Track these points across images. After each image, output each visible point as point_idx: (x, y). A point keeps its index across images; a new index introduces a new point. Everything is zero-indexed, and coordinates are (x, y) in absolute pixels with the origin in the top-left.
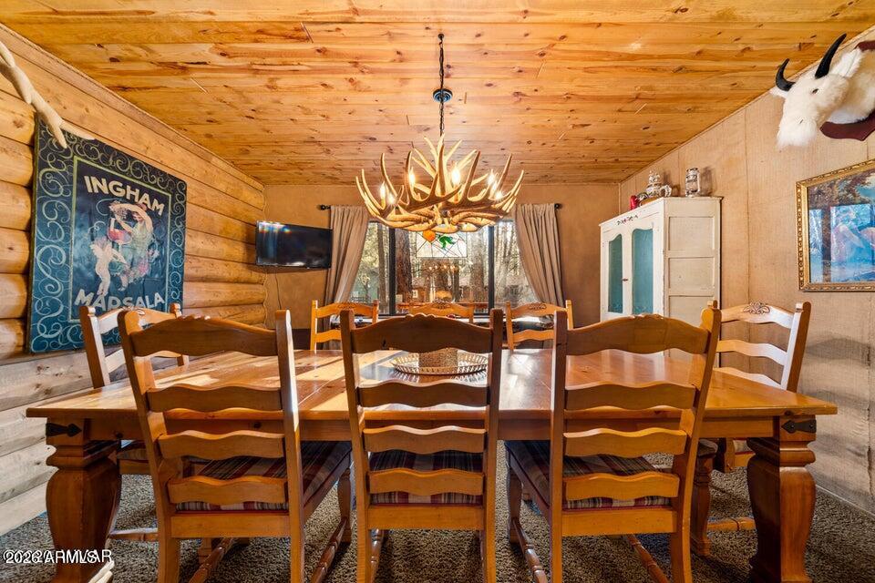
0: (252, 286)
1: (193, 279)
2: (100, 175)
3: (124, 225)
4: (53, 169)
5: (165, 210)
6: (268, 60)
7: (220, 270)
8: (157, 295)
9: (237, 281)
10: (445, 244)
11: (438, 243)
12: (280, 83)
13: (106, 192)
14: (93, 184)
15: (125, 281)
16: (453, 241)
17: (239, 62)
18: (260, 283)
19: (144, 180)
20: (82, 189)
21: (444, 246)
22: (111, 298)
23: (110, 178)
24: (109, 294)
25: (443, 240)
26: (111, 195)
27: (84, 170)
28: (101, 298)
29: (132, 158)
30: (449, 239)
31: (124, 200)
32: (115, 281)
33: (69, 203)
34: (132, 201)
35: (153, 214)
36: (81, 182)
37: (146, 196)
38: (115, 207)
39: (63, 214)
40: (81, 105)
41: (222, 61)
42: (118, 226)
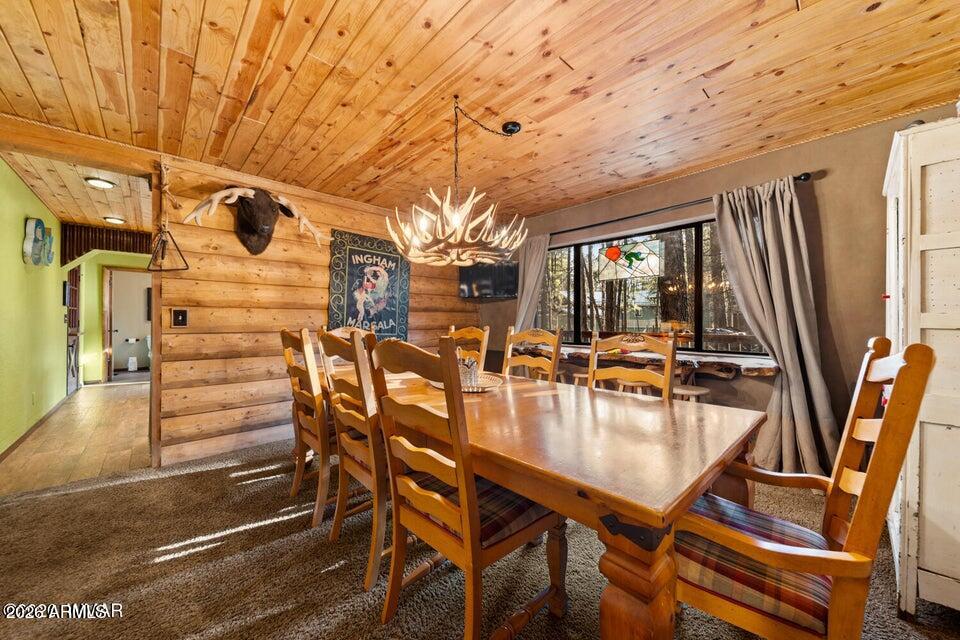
0: (468, 314)
1: (416, 310)
2: (359, 253)
3: (371, 279)
4: (338, 255)
5: (396, 267)
6: (399, 161)
7: (438, 303)
8: (391, 320)
9: (452, 311)
10: (631, 262)
11: (623, 261)
12: (415, 169)
13: (362, 262)
14: (356, 259)
15: (372, 312)
16: (642, 256)
17: (389, 169)
18: (476, 311)
19: (384, 251)
20: (351, 263)
21: (630, 264)
22: (365, 322)
23: (364, 254)
24: (364, 320)
25: (630, 256)
26: (365, 263)
27: (352, 252)
28: (359, 322)
29: (376, 239)
30: (636, 256)
31: (372, 265)
32: (367, 312)
33: (344, 271)
34: (377, 265)
35: (389, 271)
36: (350, 259)
37: (385, 260)
38: (367, 270)
39: (342, 278)
40: (351, 217)
41: (382, 172)
42: (368, 280)
